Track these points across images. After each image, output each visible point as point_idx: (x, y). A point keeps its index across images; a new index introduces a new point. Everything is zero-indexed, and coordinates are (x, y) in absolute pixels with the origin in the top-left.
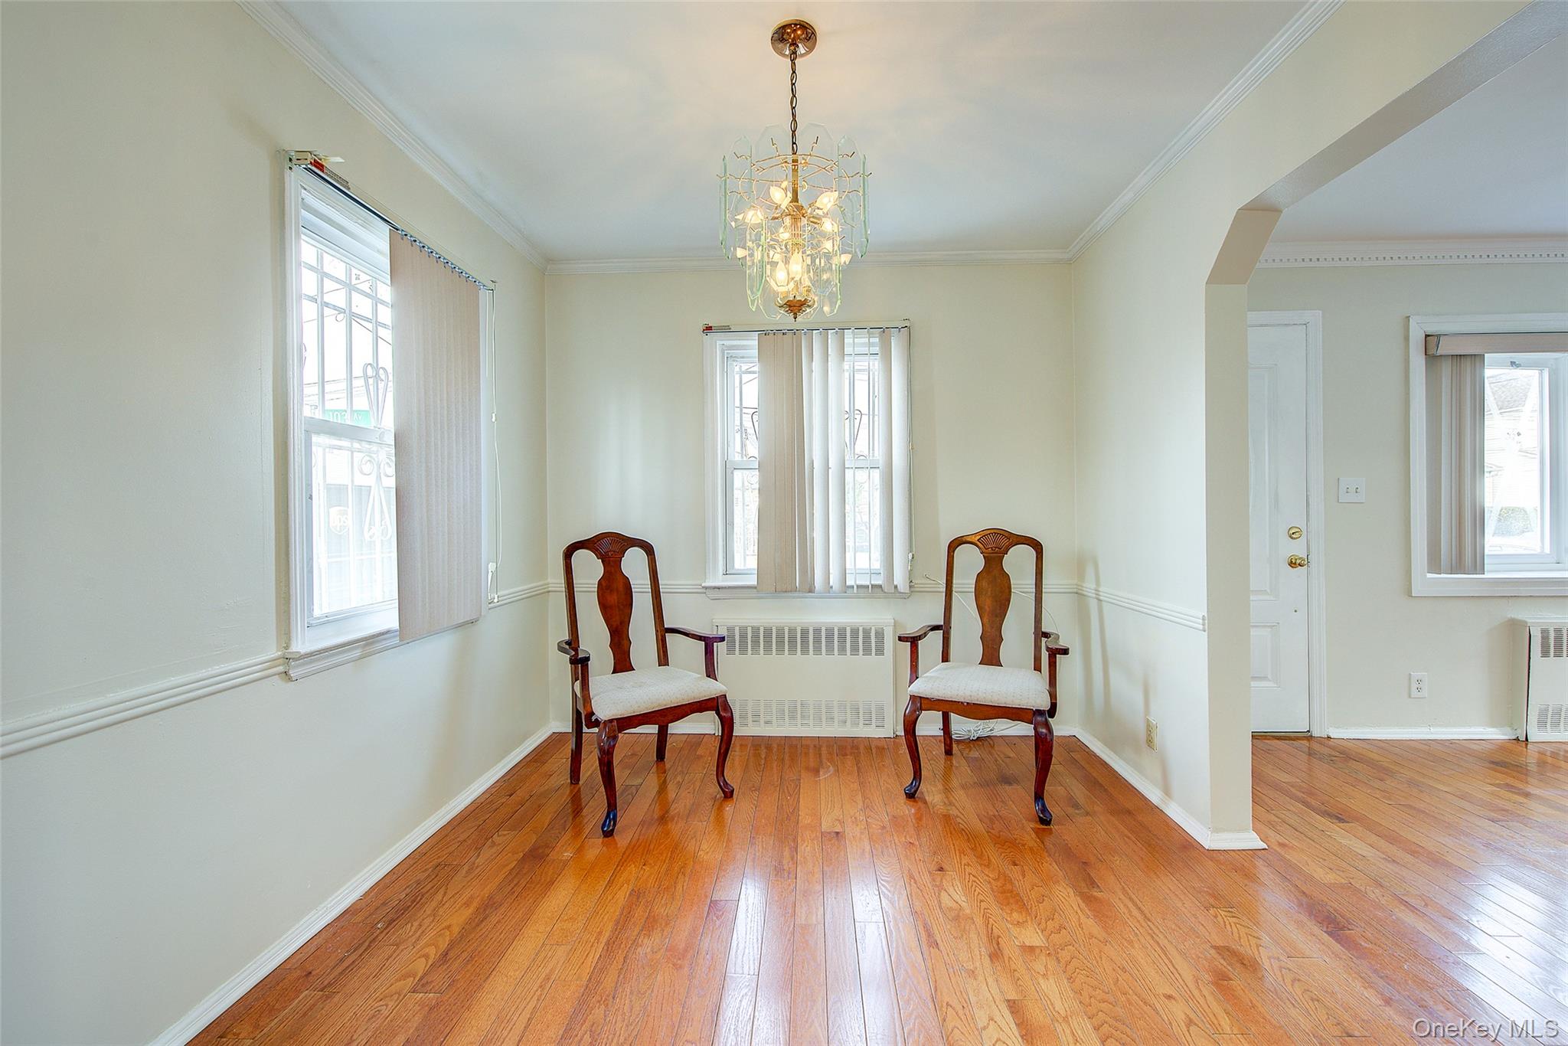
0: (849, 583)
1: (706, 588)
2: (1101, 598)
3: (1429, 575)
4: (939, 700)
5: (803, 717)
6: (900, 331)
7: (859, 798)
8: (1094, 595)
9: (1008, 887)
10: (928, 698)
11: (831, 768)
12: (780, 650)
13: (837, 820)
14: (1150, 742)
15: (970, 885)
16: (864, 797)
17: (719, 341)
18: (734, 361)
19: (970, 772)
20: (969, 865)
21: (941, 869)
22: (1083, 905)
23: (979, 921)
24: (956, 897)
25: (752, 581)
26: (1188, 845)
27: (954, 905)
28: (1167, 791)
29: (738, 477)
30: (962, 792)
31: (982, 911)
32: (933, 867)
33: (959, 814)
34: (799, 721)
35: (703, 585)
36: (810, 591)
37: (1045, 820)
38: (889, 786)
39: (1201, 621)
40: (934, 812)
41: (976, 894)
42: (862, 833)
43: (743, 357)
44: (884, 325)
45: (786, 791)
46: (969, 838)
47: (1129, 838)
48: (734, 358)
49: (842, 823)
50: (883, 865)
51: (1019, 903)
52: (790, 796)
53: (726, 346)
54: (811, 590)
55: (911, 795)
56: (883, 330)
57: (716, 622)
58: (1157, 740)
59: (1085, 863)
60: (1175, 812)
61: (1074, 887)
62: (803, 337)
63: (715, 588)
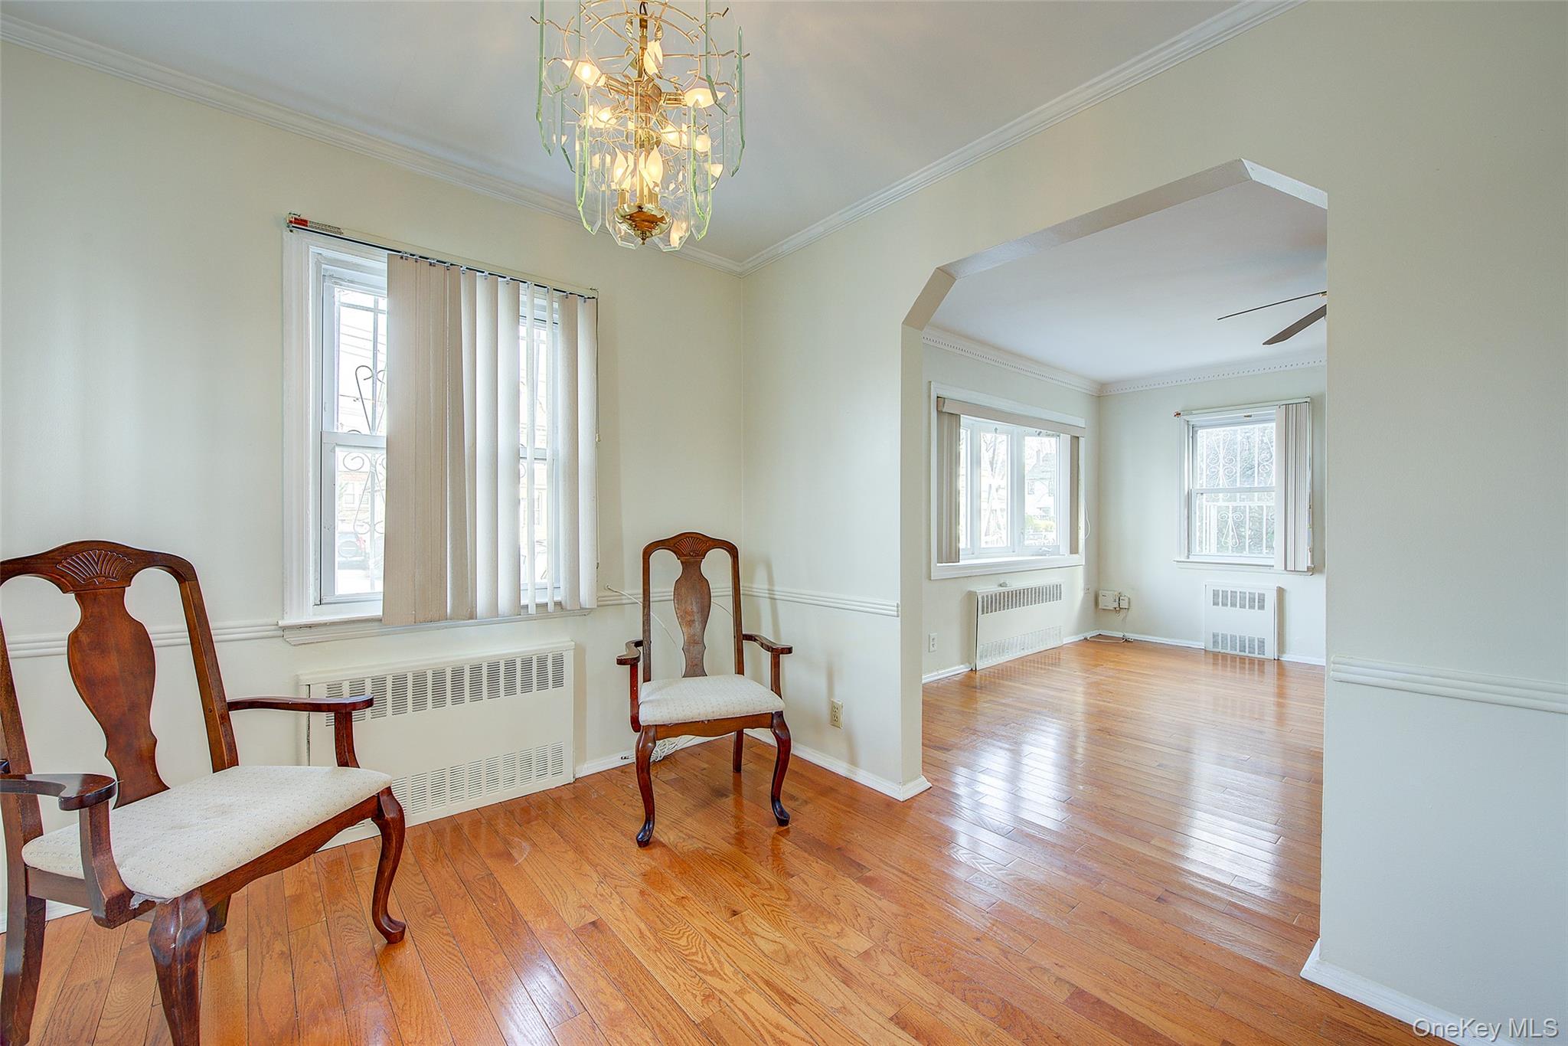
0: (523, 602)
1: (284, 628)
2: (776, 597)
3: (938, 565)
4: (677, 724)
5: (453, 789)
6: (585, 302)
7: (587, 868)
8: (767, 595)
9: (804, 902)
10: (664, 725)
11: (524, 844)
12: (420, 704)
13: (580, 907)
14: (835, 720)
15: (772, 916)
16: (594, 866)
17: (316, 248)
18: (336, 283)
19: (681, 796)
20: (755, 896)
21: (735, 913)
22: (868, 890)
23: (807, 949)
24: (771, 936)
25: (376, 610)
26: (889, 803)
27: (776, 947)
28: (853, 761)
29: (344, 460)
30: (689, 820)
31: (803, 939)
32: (726, 915)
33: (707, 846)
34: (448, 797)
35: (281, 623)
36: (471, 618)
37: (783, 821)
38: (611, 841)
39: (895, 608)
40: (679, 852)
41: (784, 923)
42: (622, 910)
43: (352, 282)
44: (569, 289)
45: (483, 896)
46: (734, 868)
47: (849, 812)
48: (338, 280)
49: (589, 908)
50: (675, 937)
51: (824, 913)
52: (495, 900)
53: (325, 258)
54: (472, 616)
55: (644, 843)
56: (566, 295)
57: (306, 679)
58: (842, 718)
59: (839, 849)
60: (864, 777)
61: (850, 876)
62: (462, 276)
63: (300, 627)
